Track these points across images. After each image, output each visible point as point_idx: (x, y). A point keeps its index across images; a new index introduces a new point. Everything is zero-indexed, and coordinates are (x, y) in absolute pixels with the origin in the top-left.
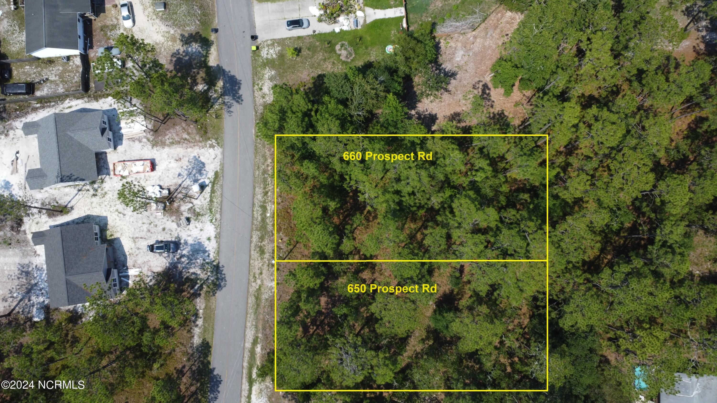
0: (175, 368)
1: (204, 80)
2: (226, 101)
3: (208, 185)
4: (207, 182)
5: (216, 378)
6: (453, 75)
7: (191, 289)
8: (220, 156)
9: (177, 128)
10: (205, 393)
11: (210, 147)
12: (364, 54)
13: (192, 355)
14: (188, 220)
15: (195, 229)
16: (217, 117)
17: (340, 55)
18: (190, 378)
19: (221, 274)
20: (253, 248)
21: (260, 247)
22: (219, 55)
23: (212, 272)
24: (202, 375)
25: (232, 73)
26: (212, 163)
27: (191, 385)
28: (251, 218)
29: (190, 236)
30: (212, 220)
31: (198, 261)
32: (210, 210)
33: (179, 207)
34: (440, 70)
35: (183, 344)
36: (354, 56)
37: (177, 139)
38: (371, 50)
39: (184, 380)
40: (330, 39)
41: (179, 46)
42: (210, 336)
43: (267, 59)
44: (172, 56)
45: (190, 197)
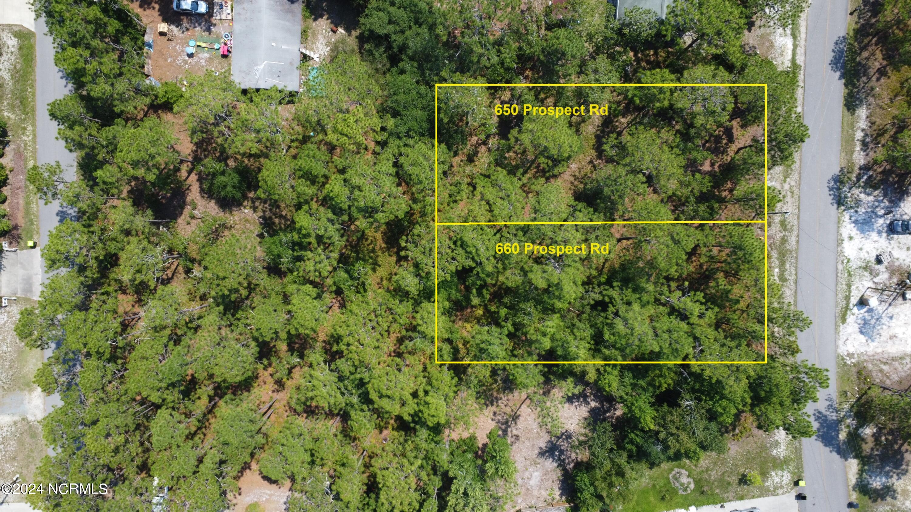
0: (889, 78)
1: (863, 440)
2: (835, 414)
3: (854, 306)
4: (855, 310)
5: (837, 68)
6: (542, 454)
7: (872, 175)
8: (840, 343)
9: (896, 378)
10: (850, 49)
11: (853, 354)
12: (657, 478)
13: (868, 95)
14: (879, 261)
15: (868, 250)
16: (846, 392)
17: (689, 476)
18: (870, 67)
19: (834, 195)
20: (795, 228)
21: (785, 230)
22: (846, 474)
23: (846, 197)
24: (854, 70)
25: (828, 449)
26: (850, 334)
27: (867, 59)
28: (799, 265)
29: (875, 242)
30: (848, 262)
31: (864, 211)
32: (850, 275)
33: (891, 278)
34: (559, 459)
35: (881, 107)
36: (671, 476)
37: (896, 364)
38: (648, 484)
39: (877, 65)
40: (702, 498)
41: (898, 483)
42: (846, 119)
43: (783, 470)
44: (907, 471)
45: (876, 289)
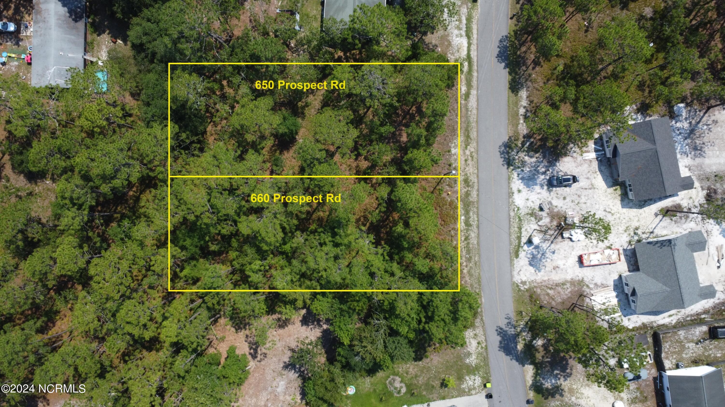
0: (542, 67)
1: (537, 350)
2: (513, 329)
3: (524, 244)
4: (525, 247)
5: (502, 60)
6: (286, 366)
7: (533, 142)
8: (515, 273)
9: (560, 300)
10: (512, 46)
11: (525, 282)
12: (377, 384)
13: (527, 80)
14: (541, 209)
15: (533, 200)
16: (521, 312)
17: (401, 382)
18: (527, 59)
19: (505, 158)
20: (476, 185)
21: (468, 186)
22: (524, 377)
23: (514, 159)
24: (516, 61)
25: (508, 358)
26: (522, 266)
27: (525, 52)
28: (480, 213)
29: (538, 193)
30: (518, 210)
31: (528, 169)
32: (520, 220)
33: (551, 221)
34: (300, 371)
35: (537, 89)
36: (387, 382)
37: (559, 289)
38: (370, 388)
39: (532, 57)
40: (412, 399)
41: (565, 384)
42: (511, 99)
43: (475, 375)
44: (571, 374)
45: (541, 231)
